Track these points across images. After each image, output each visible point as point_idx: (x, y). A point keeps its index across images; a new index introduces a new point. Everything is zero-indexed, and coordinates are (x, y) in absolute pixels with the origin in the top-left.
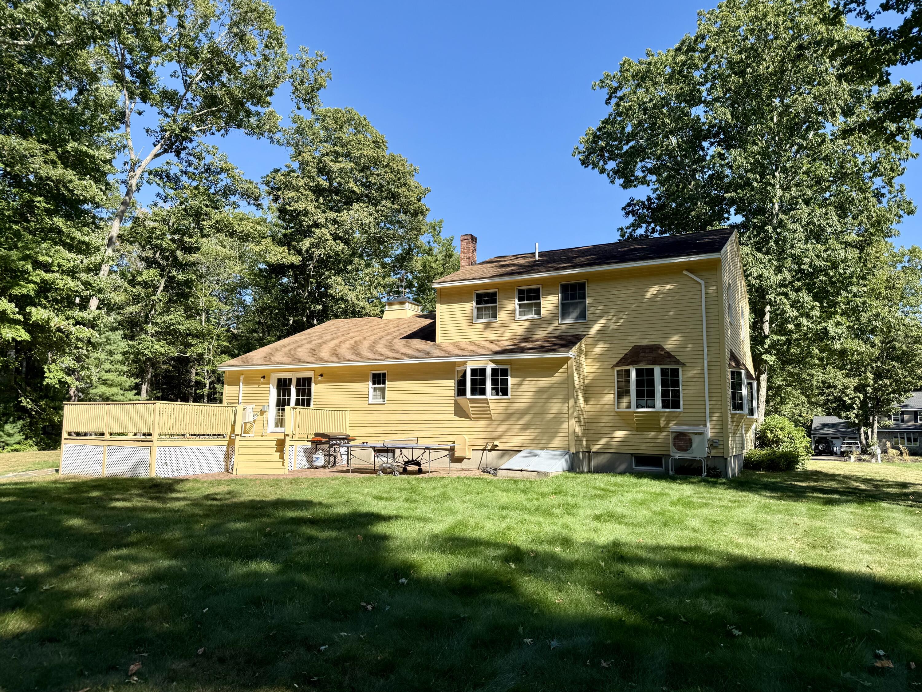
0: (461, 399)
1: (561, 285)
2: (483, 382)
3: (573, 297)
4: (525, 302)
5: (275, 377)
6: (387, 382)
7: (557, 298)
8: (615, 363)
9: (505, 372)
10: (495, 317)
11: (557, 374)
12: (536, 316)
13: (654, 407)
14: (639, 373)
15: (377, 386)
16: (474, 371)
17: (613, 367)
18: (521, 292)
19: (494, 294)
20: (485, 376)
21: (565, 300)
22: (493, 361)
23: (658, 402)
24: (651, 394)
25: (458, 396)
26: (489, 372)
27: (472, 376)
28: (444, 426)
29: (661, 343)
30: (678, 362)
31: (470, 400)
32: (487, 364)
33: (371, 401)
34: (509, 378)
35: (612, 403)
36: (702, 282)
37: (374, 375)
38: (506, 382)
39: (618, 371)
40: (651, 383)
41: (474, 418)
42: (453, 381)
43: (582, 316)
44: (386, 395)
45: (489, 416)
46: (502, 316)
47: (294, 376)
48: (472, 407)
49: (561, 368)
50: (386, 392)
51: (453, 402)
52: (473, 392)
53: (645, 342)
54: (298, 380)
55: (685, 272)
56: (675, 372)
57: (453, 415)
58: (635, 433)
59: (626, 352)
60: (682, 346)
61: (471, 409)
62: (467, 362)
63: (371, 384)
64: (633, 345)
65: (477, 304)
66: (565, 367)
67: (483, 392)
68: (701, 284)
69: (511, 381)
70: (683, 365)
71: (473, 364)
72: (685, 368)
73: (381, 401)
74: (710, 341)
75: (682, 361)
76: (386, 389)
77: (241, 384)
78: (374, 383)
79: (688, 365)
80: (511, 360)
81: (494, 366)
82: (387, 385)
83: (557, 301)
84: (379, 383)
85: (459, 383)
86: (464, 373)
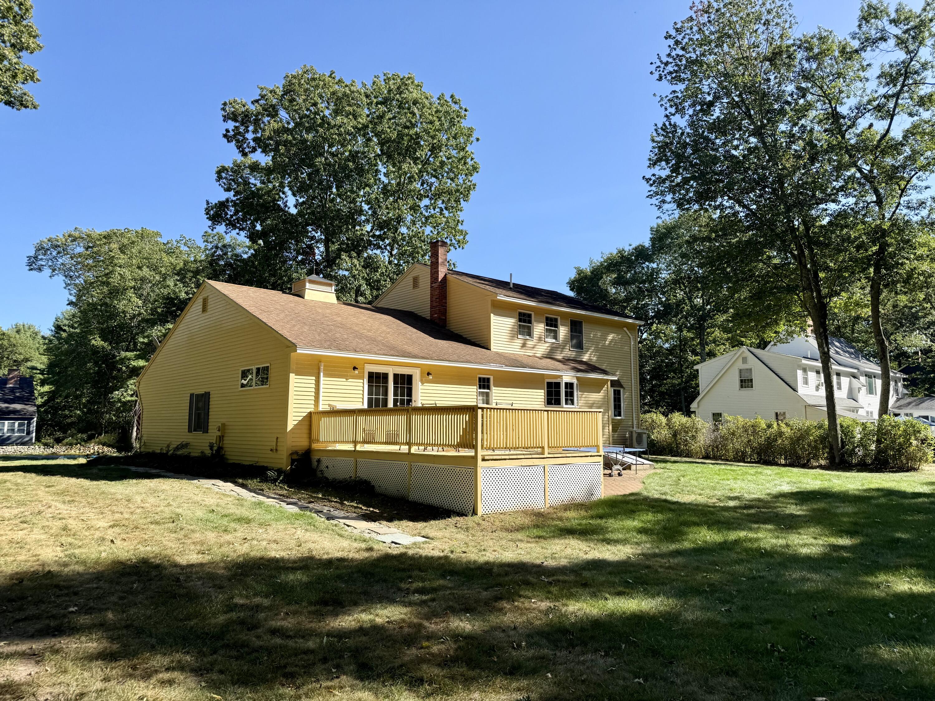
0: (552, 408)
1: (570, 320)
3: (576, 331)
4: (549, 327)
5: (365, 370)
6: (492, 388)
7: (568, 329)
11: (602, 391)
15: (482, 390)
18: (547, 319)
19: (530, 316)
25: (548, 404)
27: (565, 388)
30: (621, 386)
31: (565, 409)
37: (481, 380)
38: (573, 394)
42: (543, 391)
43: (580, 346)
46: (536, 336)
47: (391, 371)
49: (604, 387)
50: (492, 397)
52: (567, 402)
54: (397, 376)
55: (625, 329)
62: (561, 376)
65: (519, 321)
68: (630, 338)
69: (576, 394)
70: (624, 388)
72: (624, 391)
76: (492, 394)
77: (321, 374)
78: (480, 387)
82: (494, 391)
83: (568, 332)
84: (484, 388)
85: (549, 394)
86: (558, 385)
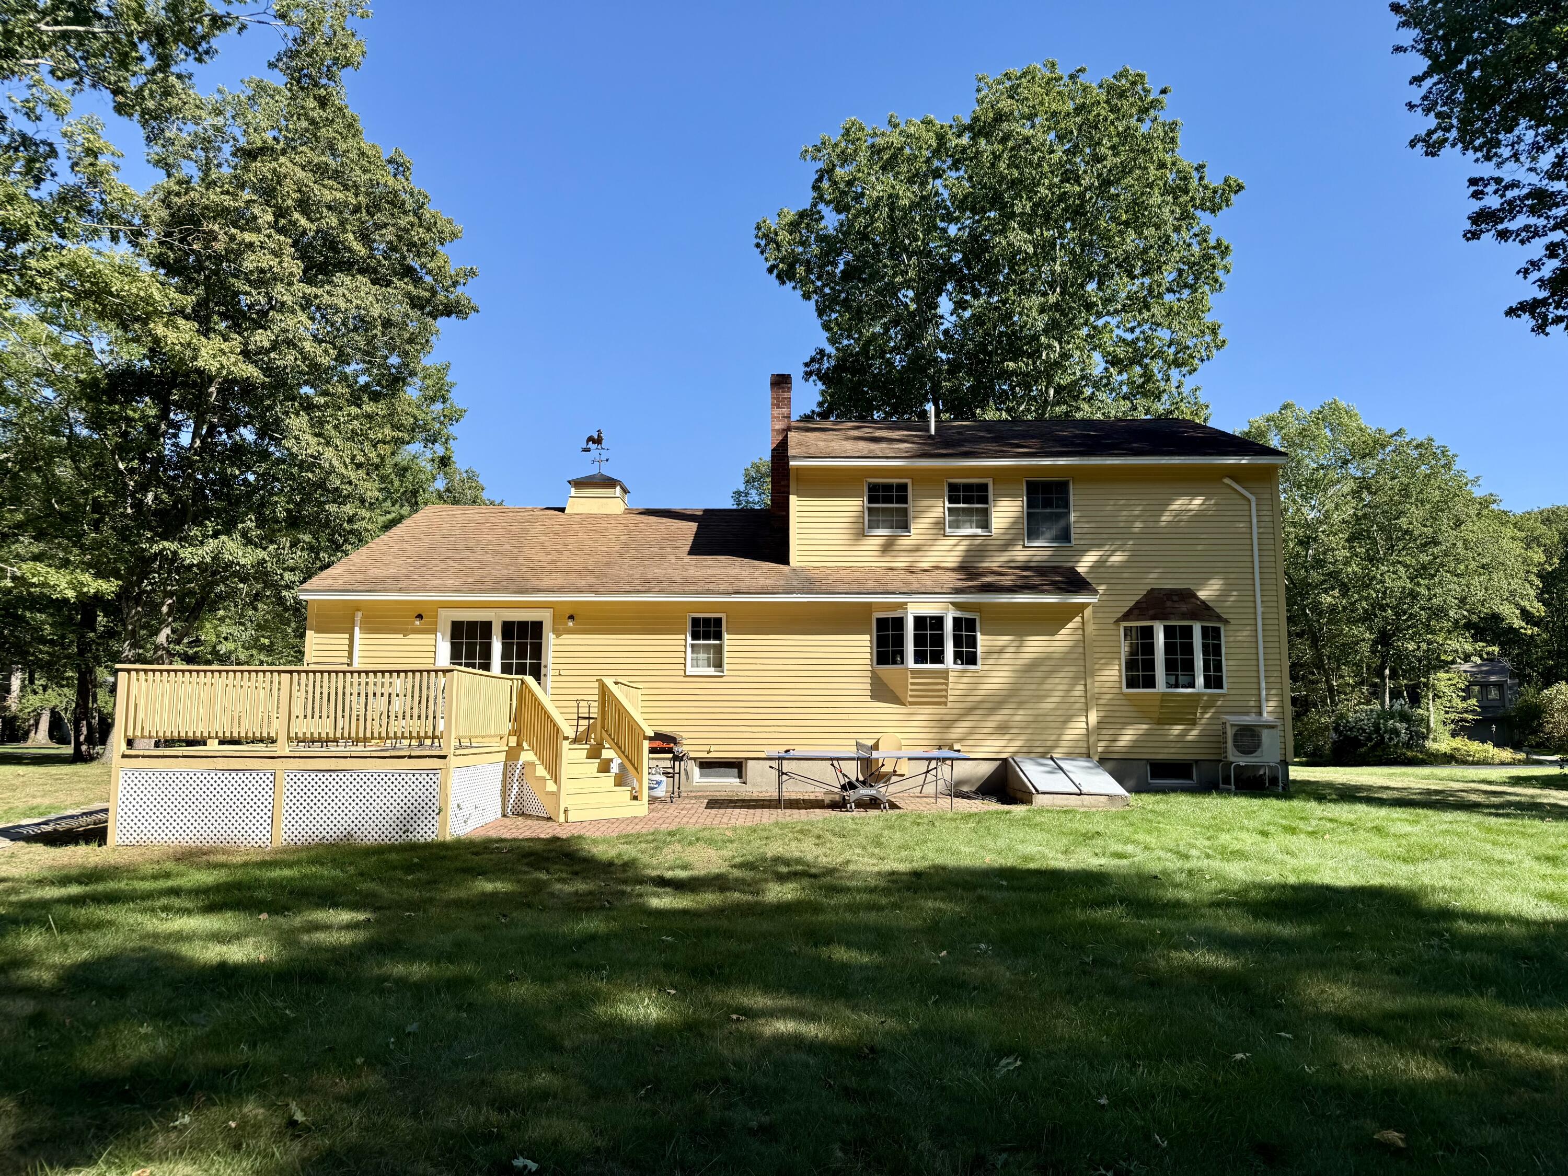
0: (887, 670)
1: (1028, 483)
2: (939, 641)
3: (1047, 504)
4: (961, 505)
5: (447, 617)
6: (726, 636)
7: (1019, 503)
8: (1119, 615)
9: (970, 625)
10: (905, 526)
11: (1063, 631)
12: (979, 531)
13: (1194, 687)
14: (1168, 631)
15: (701, 642)
16: (920, 622)
17: (1118, 621)
18: (953, 488)
19: (903, 488)
20: (942, 629)
21: (1034, 507)
22: (956, 605)
23: (1200, 680)
24: (1189, 666)
25: (879, 663)
26: (949, 625)
27: (916, 629)
28: (851, 717)
29: (1192, 587)
30: (1219, 618)
31: (914, 672)
32: (948, 609)
33: (690, 671)
34: (978, 634)
35: (1117, 679)
36: (1253, 498)
37: (695, 622)
38: (972, 642)
39: (1125, 629)
40: (1189, 649)
41: (911, 703)
42: (868, 637)
43: (1064, 536)
44: (726, 661)
45: (943, 700)
46: (920, 527)
47: (497, 618)
48: (912, 684)
49: (1070, 620)
50: (726, 654)
51: (869, 674)
52: (920, 657)
53: (1170, 584)
54: (509, 628)
55: (1227, 481)
56: (1217, 631)
57: (869, 699)
58: (1155, 727)
59: (1138, 598)
60: (1223, 594)
61: (910, 687)
62: (906, 603)
63: (689, 638)
64: (1149, 588)
65: (870, 502)
66: (1078, 619)
67: (938, 658)
68: (1249, 501)
69: (983, 642)
70: (1226, 622)
71: (919, 607)
72: (1229, 627)
73: (711, 671)
74: (1266, 587)
75: (1224, 616)
76: (726, 648)
77: (357, 630)
78: (695, 636)
79: (1232, 622)
80: (979, 603)
81: (959, 614)
82: (726, 642)
83: (1020, 509)
84: (707, 637)
85: (881, 642)
86: (899, 623)
